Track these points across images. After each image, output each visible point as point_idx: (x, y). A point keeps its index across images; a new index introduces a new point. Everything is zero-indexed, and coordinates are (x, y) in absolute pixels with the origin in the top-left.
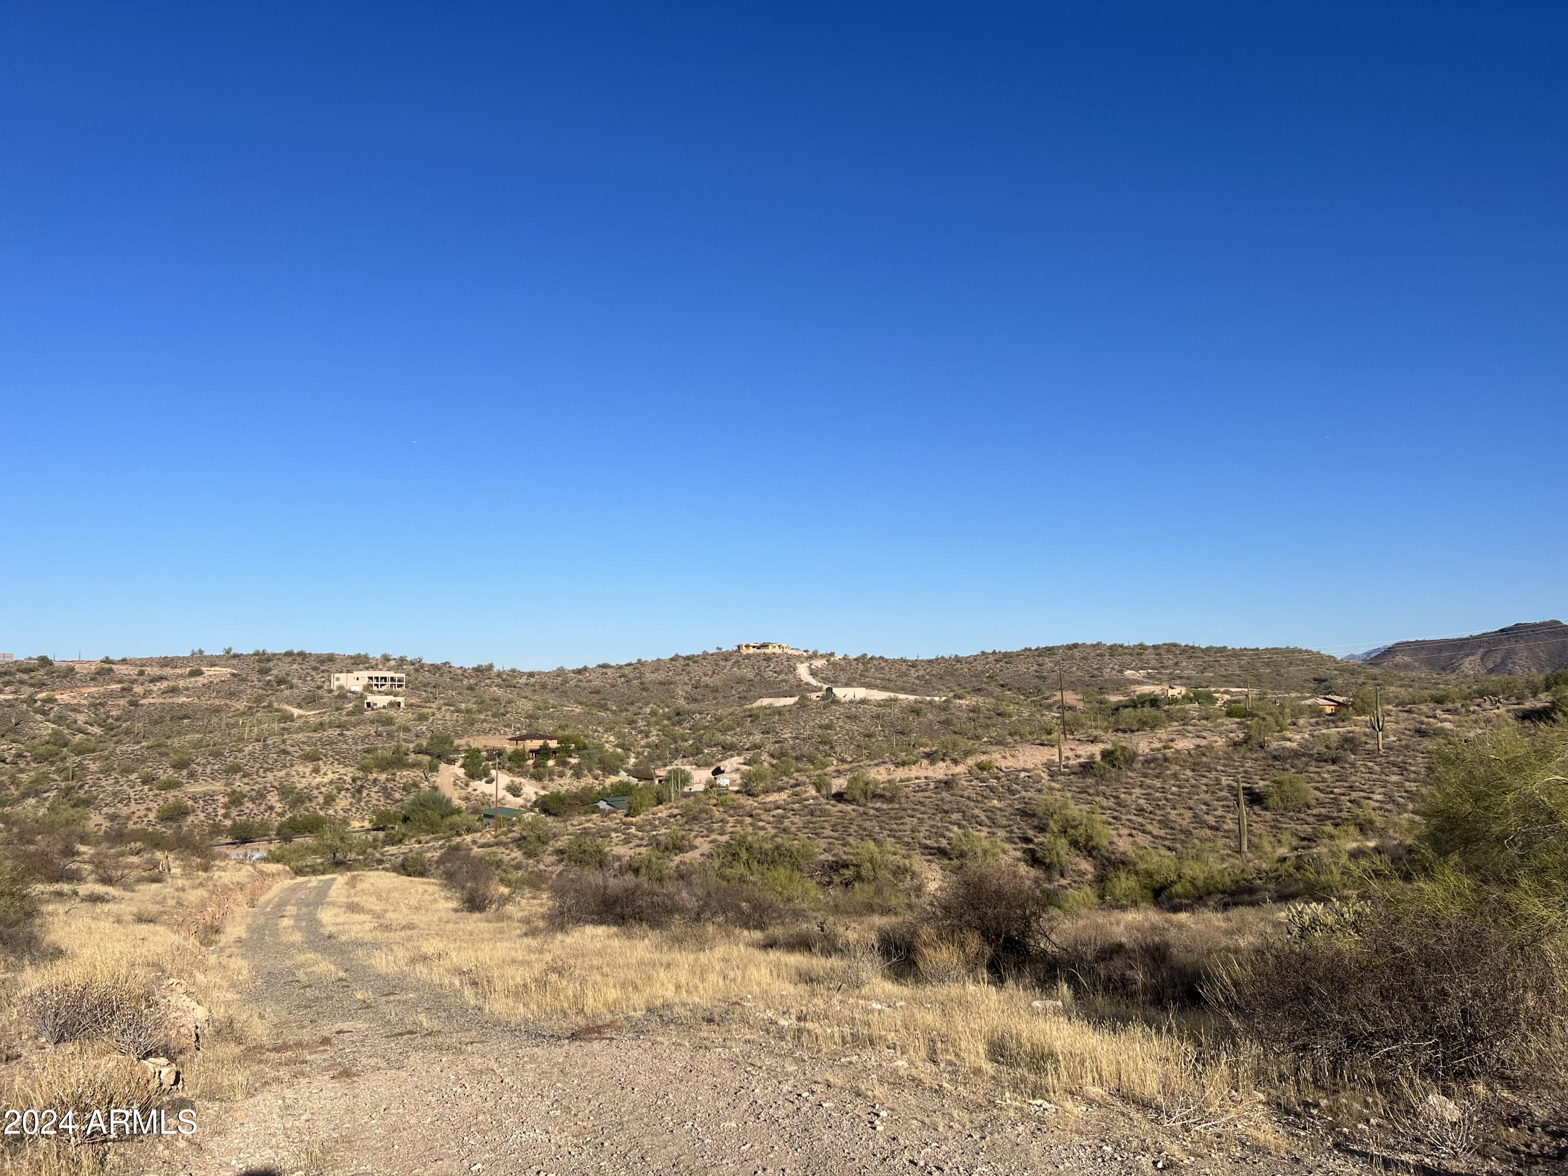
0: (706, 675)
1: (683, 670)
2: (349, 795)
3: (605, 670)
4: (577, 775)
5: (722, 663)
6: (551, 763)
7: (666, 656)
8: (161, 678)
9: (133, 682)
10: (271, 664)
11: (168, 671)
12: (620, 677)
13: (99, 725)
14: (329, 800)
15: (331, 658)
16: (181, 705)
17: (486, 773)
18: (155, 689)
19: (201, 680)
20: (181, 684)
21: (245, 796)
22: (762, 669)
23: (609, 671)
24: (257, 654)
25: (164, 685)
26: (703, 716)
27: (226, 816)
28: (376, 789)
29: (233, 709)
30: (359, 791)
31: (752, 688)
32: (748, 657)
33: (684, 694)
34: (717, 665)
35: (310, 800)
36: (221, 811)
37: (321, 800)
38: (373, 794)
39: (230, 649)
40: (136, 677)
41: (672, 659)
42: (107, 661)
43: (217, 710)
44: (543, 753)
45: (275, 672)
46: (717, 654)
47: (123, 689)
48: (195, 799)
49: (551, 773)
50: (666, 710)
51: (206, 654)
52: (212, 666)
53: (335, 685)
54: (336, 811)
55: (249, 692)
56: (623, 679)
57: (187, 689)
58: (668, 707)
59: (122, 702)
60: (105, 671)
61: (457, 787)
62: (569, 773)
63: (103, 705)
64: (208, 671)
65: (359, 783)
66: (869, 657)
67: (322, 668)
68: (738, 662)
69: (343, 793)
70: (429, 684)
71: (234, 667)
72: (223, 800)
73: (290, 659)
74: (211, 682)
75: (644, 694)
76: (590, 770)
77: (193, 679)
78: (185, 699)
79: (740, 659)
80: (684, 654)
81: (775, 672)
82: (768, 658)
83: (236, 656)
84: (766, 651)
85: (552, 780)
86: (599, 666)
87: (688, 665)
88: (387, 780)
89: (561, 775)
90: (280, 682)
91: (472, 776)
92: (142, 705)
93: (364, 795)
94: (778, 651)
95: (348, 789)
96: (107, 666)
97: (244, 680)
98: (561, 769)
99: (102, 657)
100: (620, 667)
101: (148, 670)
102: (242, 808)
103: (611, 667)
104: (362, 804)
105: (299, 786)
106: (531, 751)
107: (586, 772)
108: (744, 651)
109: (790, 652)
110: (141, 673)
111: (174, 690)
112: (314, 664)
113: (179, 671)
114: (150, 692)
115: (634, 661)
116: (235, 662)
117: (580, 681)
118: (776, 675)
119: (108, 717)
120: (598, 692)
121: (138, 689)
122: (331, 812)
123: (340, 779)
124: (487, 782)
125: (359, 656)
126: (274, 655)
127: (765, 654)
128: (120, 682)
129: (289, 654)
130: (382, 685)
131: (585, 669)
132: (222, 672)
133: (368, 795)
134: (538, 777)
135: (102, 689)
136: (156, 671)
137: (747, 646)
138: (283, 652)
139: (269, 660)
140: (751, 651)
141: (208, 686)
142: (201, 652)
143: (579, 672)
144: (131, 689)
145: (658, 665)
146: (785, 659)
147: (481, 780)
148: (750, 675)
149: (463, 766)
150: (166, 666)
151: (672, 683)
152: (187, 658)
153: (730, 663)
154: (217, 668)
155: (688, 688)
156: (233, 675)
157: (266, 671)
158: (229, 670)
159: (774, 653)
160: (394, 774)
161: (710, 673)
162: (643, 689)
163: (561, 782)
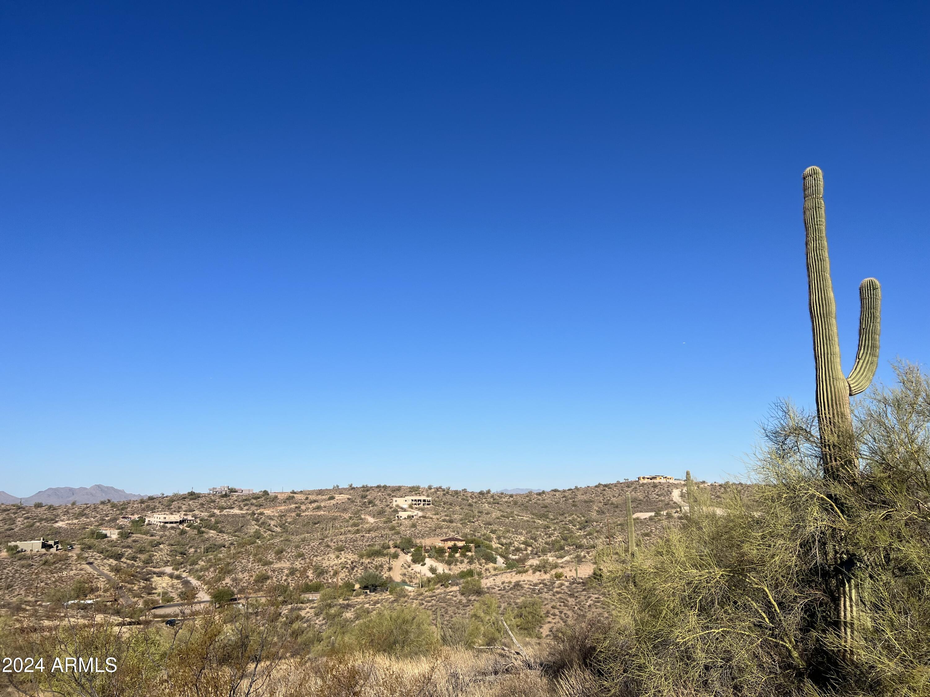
0: (614, 496)
1: (601, 493)
2: (347, 571)
3: (555, 493)
4: (471, 562)
5: (626, 489)
6: (457, 555)
7: (593, 484)
8: (315, 501)
9: (302, 503)
10: (368, 493)
11: (320, 497)
12: (563, 497)
13: (281, 527)
14: (336, 573)
15: (399, 489)
16: (319, 516)
17: (423, 560)
18: (311, 507)
19: (333, 502)
20: (322, 504)
21: (298, 570)
22: (650, 493)
23: (557, 494)
24: (363, 487)
25: (315, 505)
26: (598, 523)
27: (285, 580)
28: (361, 568)
29: (343, 518)
30: (353, 569)
31: (639, 506)
32: (643, 485)
33: (597, 509)
34: (622, 490)
35: (327, 573)
36: (284, 578)
37: (332, 573)
38: (359, 571)
39: (352, 485)
40: (304, 501)
41: (596, 487)
42: (293, 492)
43: (335, 519)
44: (454, 549)
45: (369, 497)
46: (624, 483)
47: (296, 507)
48: (274, 571)
49: (457, 561)
50: (583, 518)
51: (340, 487)
52: (340, 494)
53: (394, 504)
54: (337, 580)
55: (353, 508)
56: (564, 499)
57: (325, 507)
58: (584, 517)
59: (294, 514)
60: (290, 499)
61: (403, 568)
62: (466, 561)
63: (284, 516)
64: (338, 497)
65: (354, 564)
66: (731, 483)
67: (393, 494)
68: (636, 488)
69: (344, 570)
70: (447, 502)
71: (350, 494)
72: (286, 572)
73: (378, 490)
74: (337, 503)
75: (573, 508)
76: (479, 560)
77: (329, 502)
78: (322, 513)
79: (638, 486)
80: (604, 483)
81: (657, 495)
82: (655, 486)
83: (354, 488)
84: (655, 481)
85: (456, 565)
86: (553, 491)
87: (604, 490)
88: (369, 563)
89: (462, 562)
90: (370, 502)
91: (415, 561)
92: (302, 516)
93: (355, 571)
94: (663, 481)
95: (347, 568)
96: (292, 495)
97: (353, 502)
98: (462, 558)
99: (291, 491)
100: (564, 491)
101: (310, 497)
102: (294, 576)
103: (559, 491)
104: (352, 576)
105: (324, 565)
106: (449, 548)
107: (476, 561)
108: (642, 481)
109: (671, 481)
110: (307, 498)
111: (319, 508)
112: (389, 492)
113: (324, 497)
114: (308, 509)
115: (573, 488)
116: (352, 492)
117: (539, 500)
118: (657, 497)
119: (286, 522)
120: (546, 507)
121: (303, 507)
122: (335, 580)
123: (346, 562)
124: (422, 565)
125: (413, 487)
126: (371, 487)
127: (654, 483)
128: (296, 503)
129: (378, 487)
130: (419, 504)
131: (543, 492)
132: (343, 497)
133: (357, 571)
134: (449, 563)
135: (286, 507)
136: (312, 497)
137: (644, 478)
138: (376, 485)
139: (368, 491)
140: (646, 481)
141: (336, 506)
142: (338, 486)
143: (539, 494)
144: (300, 507)
145: (586, 491)
146: (666, 486)
147: (419, 564)
148: (641, 497)
149: (412, 556)
150: (319, 494)
151: (591, 502)
152: (330, 490)
153: (631, 489)
154: (342, 495)
155: (601, 505)
156: (349, 499)
157: (364, 497)
158: (348, 496)
159: (660, 483)
160: (373, 560)
161: (617, 495)
162: (573, 506)
163: (461, 566)
